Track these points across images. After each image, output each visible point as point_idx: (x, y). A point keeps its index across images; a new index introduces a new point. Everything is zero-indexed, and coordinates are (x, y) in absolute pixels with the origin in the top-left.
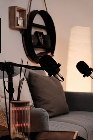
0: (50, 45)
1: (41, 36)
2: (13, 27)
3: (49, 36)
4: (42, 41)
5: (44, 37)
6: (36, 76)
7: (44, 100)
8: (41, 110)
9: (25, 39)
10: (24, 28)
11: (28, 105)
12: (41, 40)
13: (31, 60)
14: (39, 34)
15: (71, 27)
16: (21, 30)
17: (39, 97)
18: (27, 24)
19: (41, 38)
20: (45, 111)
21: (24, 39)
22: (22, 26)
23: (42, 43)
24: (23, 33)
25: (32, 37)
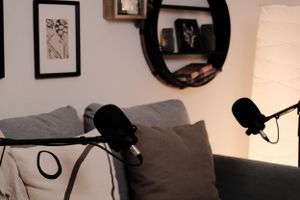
2: (110, 17)
7: (151, 183)
12: (190, 37)
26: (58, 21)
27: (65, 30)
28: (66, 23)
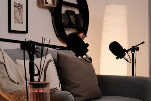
0: (82, 25)
1: (72, 15)
2: (41, 5)
3: (81, 14)
4: (73, 21)
5: (76, 16)
6: (65, 58)
8: (66, 93)
9: (55, 19)
10: (53, 6)
11: (47, 86)
12: (73, 19)
13: (62, 41)
14: (70, 13)
15: (105, 5)
16: (51, 9)
17: (68, 80)
18: (57, 2)
19: (73, 17)
20: (70, 95)
21: (53, 19)
22: (52, 4)
23: (74, 23)
24: (53, 12)
25: (63, 17)
26: (19, 4)
27: (21, 9)
28: (22, 6)
